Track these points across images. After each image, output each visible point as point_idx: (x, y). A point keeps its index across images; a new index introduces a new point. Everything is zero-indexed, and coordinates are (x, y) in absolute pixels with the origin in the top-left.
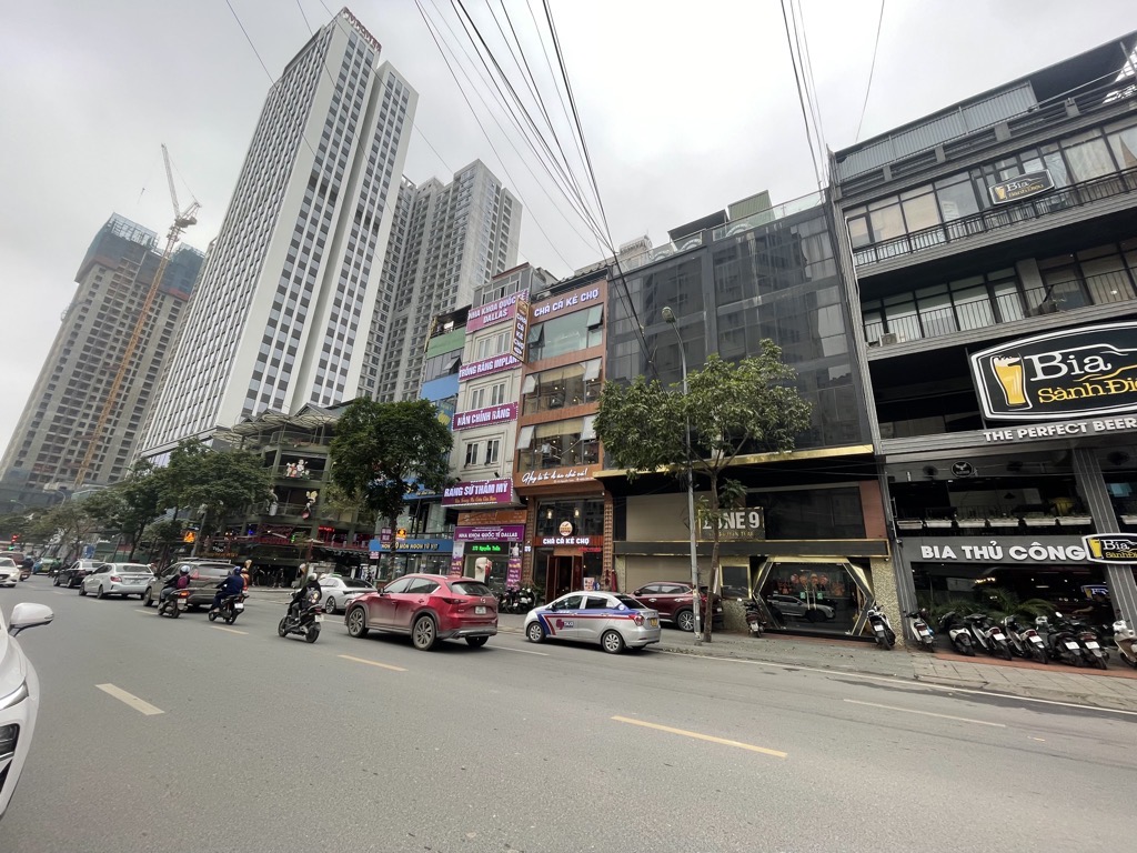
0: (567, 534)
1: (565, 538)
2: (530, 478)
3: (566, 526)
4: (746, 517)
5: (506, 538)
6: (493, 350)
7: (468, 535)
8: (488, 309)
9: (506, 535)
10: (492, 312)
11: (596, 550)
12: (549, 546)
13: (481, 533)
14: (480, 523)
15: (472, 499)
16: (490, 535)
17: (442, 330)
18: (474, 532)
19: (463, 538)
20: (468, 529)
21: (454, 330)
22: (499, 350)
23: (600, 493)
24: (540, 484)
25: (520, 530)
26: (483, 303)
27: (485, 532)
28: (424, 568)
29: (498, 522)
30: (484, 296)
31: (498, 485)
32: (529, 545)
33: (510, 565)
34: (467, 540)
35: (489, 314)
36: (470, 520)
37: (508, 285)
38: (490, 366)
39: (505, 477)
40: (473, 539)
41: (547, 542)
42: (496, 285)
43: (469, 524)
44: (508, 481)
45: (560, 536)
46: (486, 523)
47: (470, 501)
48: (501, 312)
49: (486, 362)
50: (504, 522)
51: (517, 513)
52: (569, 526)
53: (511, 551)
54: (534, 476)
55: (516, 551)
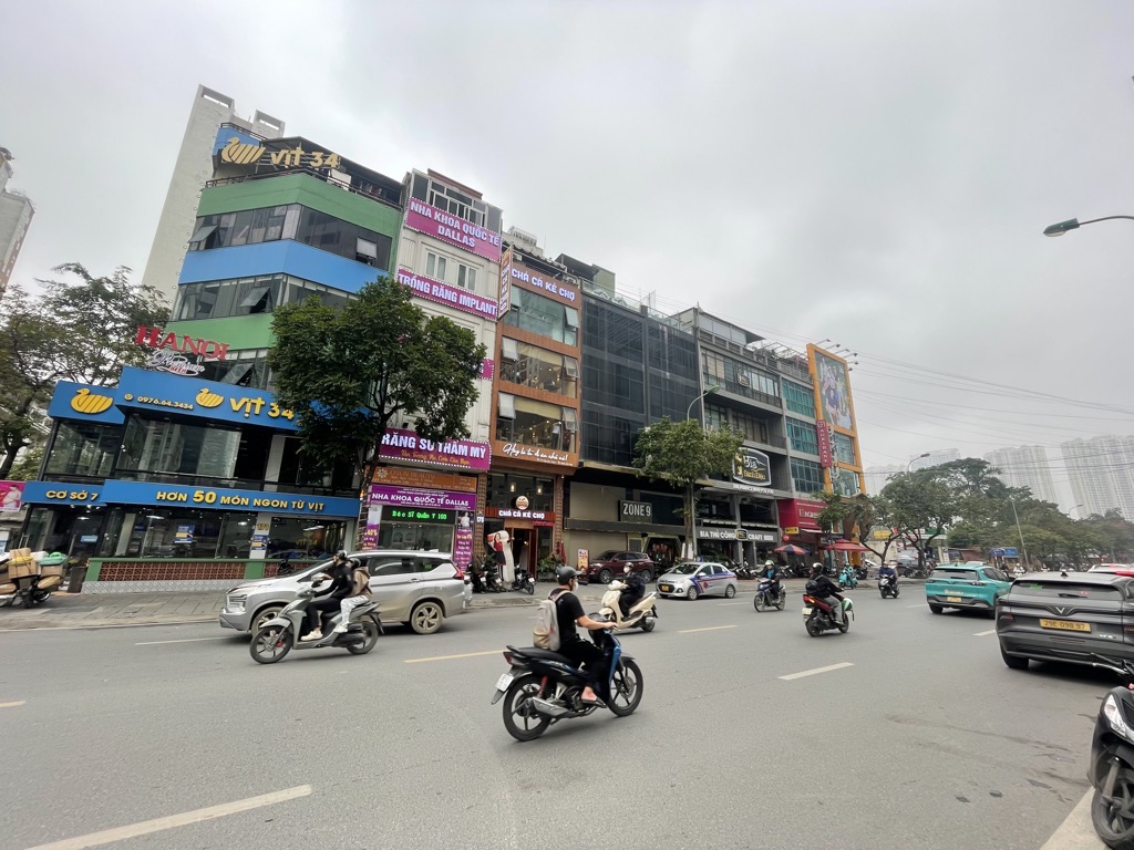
0: (524, 508)
1: (522, 511)
2: (512, 450)
3: (523, 500)
4: (645, 509)
5: (453, 506)
6: (451, 278)
7: (390, 497)
8: (445, 219)
9: (452, 502)
10: (452, 228)
11: (548, 524)
12: (504, 518)
13: (413, 497)
14: (407, 483)
15: (432, 456)
16: (428, 501)
17: (323, 174)
18: (402, 495)
19: (380, 499)
20: (390, 489)
21: (350, 190)
22: (461, 282)
23: (558, 476)
24: (522, 458)
25: (471, 499)
26: (431, 203)
27: (419, 496)
28: (265, 537)
29: (436, 486)
30: (432, 193)
31: (472, 448)
32: (480, 515)
33: (459, 537)
34: (389, 503)
35: (447, 226)
36: (388, 477)
37: (470, 208)
38: (452, 297)
39: (481, 440)
40: (398, 502)
41: (503, 513)
42: (450, 193)
43: (389, 482)
44: (487, 447)
45: (517, 509)
46: (418, 484)
47: (428, 459)
48: (465, 237)
49: (446, 287)
50: (445, 487)
51: (464, 479)
52: (526, 500)
53: (459, 521)
54: (516, 449)
55: (465, 521)
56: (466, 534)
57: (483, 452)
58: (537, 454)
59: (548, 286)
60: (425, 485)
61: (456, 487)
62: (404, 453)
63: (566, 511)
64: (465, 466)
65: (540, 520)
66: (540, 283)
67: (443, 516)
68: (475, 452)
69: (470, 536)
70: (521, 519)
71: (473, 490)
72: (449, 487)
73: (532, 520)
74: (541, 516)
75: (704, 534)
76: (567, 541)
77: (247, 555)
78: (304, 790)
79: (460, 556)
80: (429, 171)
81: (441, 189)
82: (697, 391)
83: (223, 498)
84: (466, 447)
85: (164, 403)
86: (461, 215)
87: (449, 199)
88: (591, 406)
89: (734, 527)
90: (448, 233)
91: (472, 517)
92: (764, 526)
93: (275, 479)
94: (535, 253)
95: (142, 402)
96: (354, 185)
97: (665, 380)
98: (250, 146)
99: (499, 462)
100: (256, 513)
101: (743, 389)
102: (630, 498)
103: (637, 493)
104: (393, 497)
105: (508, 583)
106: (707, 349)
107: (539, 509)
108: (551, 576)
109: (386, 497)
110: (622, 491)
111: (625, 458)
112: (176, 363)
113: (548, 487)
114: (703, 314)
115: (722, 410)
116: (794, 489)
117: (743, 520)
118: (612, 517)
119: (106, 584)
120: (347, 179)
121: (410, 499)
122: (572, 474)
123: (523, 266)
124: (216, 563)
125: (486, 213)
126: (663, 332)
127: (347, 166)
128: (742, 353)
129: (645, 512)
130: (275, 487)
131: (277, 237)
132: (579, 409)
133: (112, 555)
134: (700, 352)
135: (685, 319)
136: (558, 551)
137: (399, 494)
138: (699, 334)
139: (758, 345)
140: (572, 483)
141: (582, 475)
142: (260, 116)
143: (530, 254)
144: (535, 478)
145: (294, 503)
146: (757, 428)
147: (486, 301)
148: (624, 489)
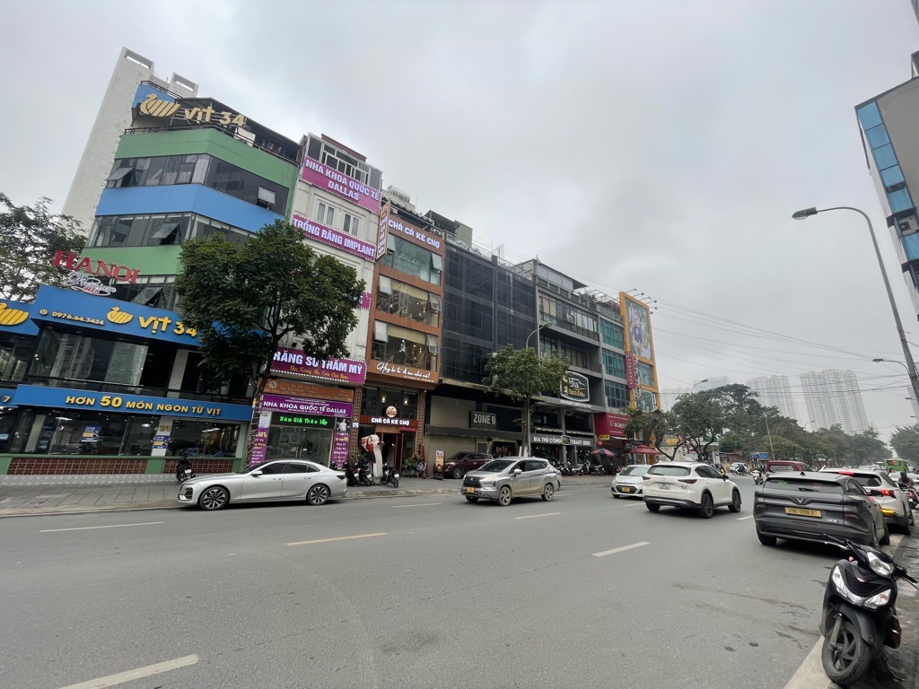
0: (392, 416)
1: (391, 419)
2: (384, 368)
3: (392, 410)
4: (490, 418)
5: (333, 413)
6: (338, 224)
7: (279, 405)
8: (334, 176)
9: (332, 410)
10: (340, 184)
11: (412, 430)
12: (375, 424)
13: (299, 405)
14: (294, 394)
15: (316, 372)
16: (312, 409)
17: (230, 131)
18: (289, 403)
19: (270, 407)
20: (279, 398)
21: (254, 146)
22: (346, 228)
23: (421, 390)
24: (393, 375)
25: (348, 407)
26: (323, 162)
27: (304, 405)
28: (166, 437)
29: (319, 396)
30: (324, 154)
31: (351, 366)
32: (356, 422)
33: (337, 439)
34: (278, 410)
35: (336, 182)
36: (278, 388)
37: (356, 168)
38: (338, 240)
39: (358, 359)
40: (286, 409)
41: (374, 420)
42: (339, 155)
43: (278, 392)
44: (363, 364)
45: (387, 417)
46: (303, 395)
47: (313, 374)
48: (351, 192)
49: (333, 232)
50: (326, 397)
51: (343, 391)
52: (395, 410)
53: (338, 426)
54: (388, 367)
55: (343, 426)
56: (343, 437)
57: (360, 369)
58: (405, 372)
59: (418, 236)
60: (310, 395)
61: (336, 398)
62: (292, 368)
63: (427, 419)
64: (344, 380)
65: (405, 426)
66: (411, 232)
67: (324, 422)
68: (353, 369)
69: (346, 439)
70: (390, 425)
71: (350, 400)
72: (330, 398)
73: (399, 426)
74: (407, 423)
75: (537, 439)
76: (427, 444)
77: (149, 452)
78: (192, 659)
79: (337, 455)
80: (323, 135)
81: (332, 151)
82: (534, 326)
83: (129, 403)
84: (345, 365)
85: (76, 318)
86: (348, 173)
87: (339, 159)
88: (450, 334)
89: (560, 434)
90: (336, 187)
91: (349, 423)
92: (584, 434)
93: (178, 387)
94: (409, 208)
95: (56, 317)
96: (258, 143)
97: (510, 315)
98: (166, 102)
99: (373, 378)
100: (159, 416)
101: (570, 325)
102: (479, 409)
103: (485, 405)
104: (281, 405)
105: (377, 478)
106: (543, 293)
107: (405, 418)
108: (413, 472)
109: (276, 405)
110: (474, 404)
111: (477, 379)
112: (89, 284)
113: (413, 399)
114: (541, 264)
115: (553, 341)
116: (607, 405)
117: (567, 428)
118: (464, 424)
119: (15, 477)
120: (252, 137)
121: (296, 407)
122: (433, 388)
123: (398, 218)
124: (119, 460)
125: (369, 173)
126: (509, 277)
127: (251, 126)
128: (570, 297)
129: (490, 421)
130: (177, 394)
131: (188, 181)
132: (440, 336)
133: (22, 451)
134: (538, 294)
135: (527, 267)
136: (419, 452)
137: (287, 403)
138: (537, 281)
139: (582, 291)
140: (433, 397)
141: (441, 390)
142: (177, 78)
143: (404, 209)
144: (402, 392)
145: (194, 408)
146: (579, 356)
147: (367, 245)
148: (475, 402)
